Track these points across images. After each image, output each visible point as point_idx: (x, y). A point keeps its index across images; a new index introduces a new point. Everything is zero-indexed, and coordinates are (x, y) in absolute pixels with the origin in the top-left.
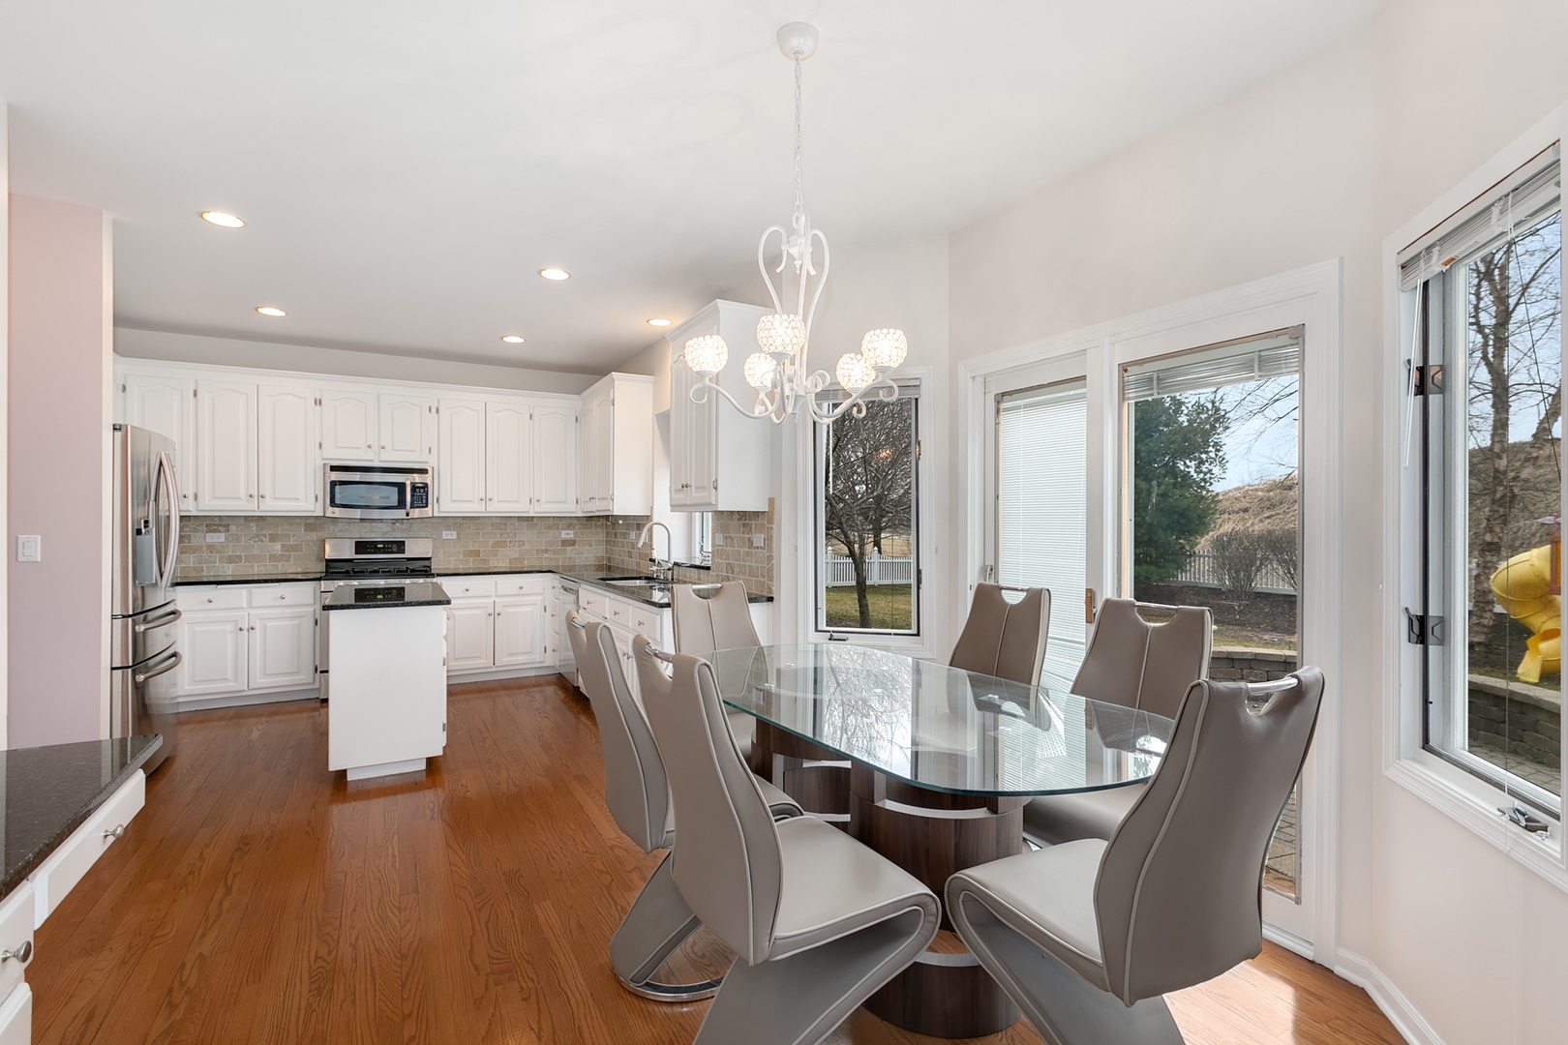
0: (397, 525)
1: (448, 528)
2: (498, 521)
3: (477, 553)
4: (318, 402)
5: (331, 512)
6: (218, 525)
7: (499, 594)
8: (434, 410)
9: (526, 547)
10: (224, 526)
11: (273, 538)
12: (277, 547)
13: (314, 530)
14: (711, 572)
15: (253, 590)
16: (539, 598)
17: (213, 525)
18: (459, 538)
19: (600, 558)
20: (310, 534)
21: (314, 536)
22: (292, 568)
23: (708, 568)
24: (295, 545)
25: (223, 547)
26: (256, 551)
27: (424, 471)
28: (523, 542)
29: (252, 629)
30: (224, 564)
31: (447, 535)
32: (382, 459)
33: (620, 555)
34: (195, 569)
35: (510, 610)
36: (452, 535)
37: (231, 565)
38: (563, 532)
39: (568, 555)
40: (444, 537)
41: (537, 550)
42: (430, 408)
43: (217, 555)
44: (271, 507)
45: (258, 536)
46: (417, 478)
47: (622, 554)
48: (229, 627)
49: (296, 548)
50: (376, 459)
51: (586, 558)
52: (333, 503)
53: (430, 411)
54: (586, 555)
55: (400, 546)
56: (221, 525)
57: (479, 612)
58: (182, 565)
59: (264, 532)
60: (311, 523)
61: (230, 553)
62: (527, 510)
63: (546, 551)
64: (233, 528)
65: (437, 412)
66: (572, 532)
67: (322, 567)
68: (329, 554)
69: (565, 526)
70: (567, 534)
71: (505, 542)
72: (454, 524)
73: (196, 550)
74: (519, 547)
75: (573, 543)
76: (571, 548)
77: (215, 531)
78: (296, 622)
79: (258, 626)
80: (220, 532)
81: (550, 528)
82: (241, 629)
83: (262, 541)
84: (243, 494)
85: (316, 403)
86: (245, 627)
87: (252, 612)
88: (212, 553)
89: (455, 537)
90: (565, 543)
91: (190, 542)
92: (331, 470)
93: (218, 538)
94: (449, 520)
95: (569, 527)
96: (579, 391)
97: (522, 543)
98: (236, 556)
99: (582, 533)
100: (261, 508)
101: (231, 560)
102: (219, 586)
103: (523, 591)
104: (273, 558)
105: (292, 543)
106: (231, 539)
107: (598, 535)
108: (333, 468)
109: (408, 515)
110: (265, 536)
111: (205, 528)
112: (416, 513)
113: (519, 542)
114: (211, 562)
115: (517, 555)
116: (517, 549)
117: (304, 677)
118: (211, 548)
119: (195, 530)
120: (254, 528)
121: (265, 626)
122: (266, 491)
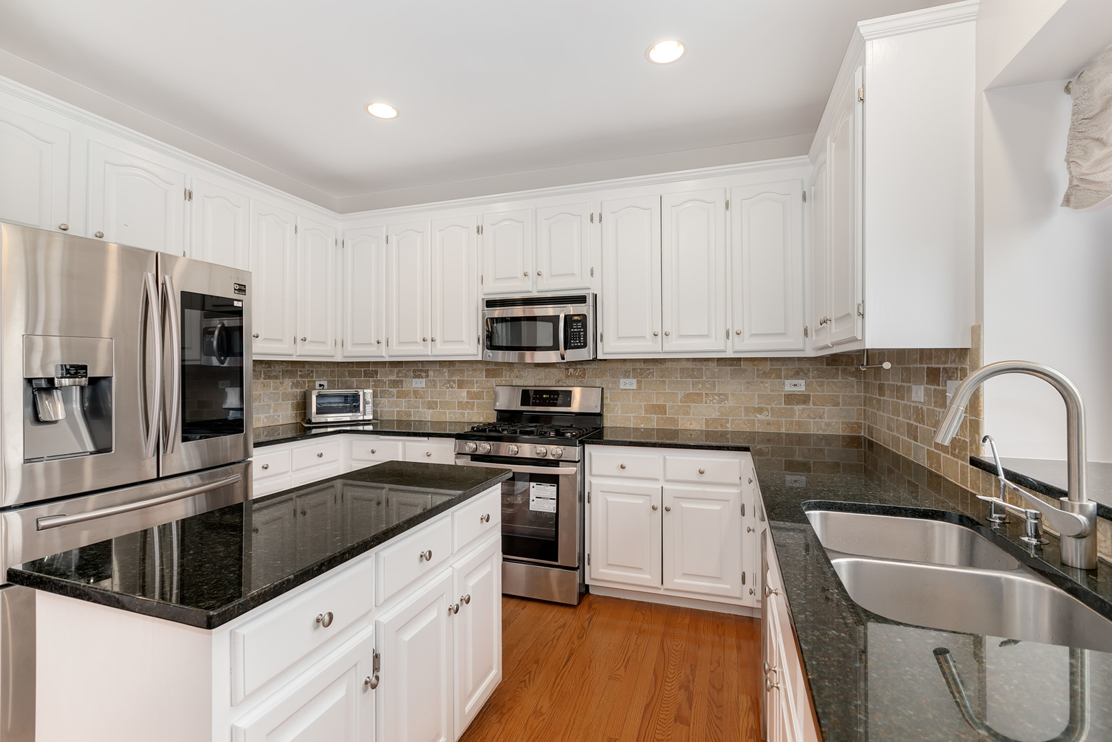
0: (571, 370)
1: (627, 375)
2: (690, 365)
3: (661, 409)
4: (479, 230)
5: (492, 355)
6: (421, 371)
7: (669, 477)
8: (596, 218)
9: (730, 403)
10: (425, 371)
11: (461, 385)
12: (464, 394)
16: (735, 491)
17: (418, 370)
18: (639, 388)
20: (490, 380)
21: (493, 382)
22: (476, 415)
24: (478, 392)
25: (424, 392)
26: (447, 398)
28: (726, 395)
30: (426, 409)
31: (625, 384)
32: (540, 288)
33: (889, 428)
34: (406, 413)
35: (685, 505)
36: (631, 384)
37: (430, 410)
38: (787, 382)
39: (796, 419)
40: (622, 386)
41: (746, 409)
42: (592, 216)
43: (420, 400)
44: (441, 351)
45: (449, 382)
47: (893, 425)
49: (478, 396)
50: (534, 290)
51: (828, 425)
52: (491, 344)
53: (592, 220)
54: (826, 420)
55: (566, 397)
56: (423, 371)
57: (640, 501)
58: (398, 409)
59: (454, 378)
61: (429, 399)
62: (722, 348)
63: (760, 410)
64: (431, 374)
65: (601, 220)
66: (802, 382)
68: (498, 405)
69: (791, 373)
70: (796, 386)
71: (700, 395)
72: (634, 369)
73: (407, 394)
74: (720, 401)
75: (804, 399)
76: (801, 407)
77: (419, 377)
80: (422, 378)
81: (766, 375)
83: (452, 388)
84: (418, 337)
85: (477, 232)
88: (416, 398)
89: (634, 386)
90: (791, 399)
91: (402, 388)
92: (487, 306)
93: (420, 383)
94: (628, 364)
95: (797, 374)
97: (723, 397)
98: (433, 402)
99: (821, 385)
100: (433, 352)
101: (431, 405)
103: (704, 478)
104: (461, 405)
105: (475, 389)
106: (430, 384)
107: (841, 387)
108: (490, 304)
109: (563, 358)
110: (454, 381)
111: (412, 374)
112: (573, 354)
113: (719, 395)
114: (416, 407)
115: (715, 415)
116: (717, 406)
118: (416, 393)
119: (406, 375)
120: (446, 374)
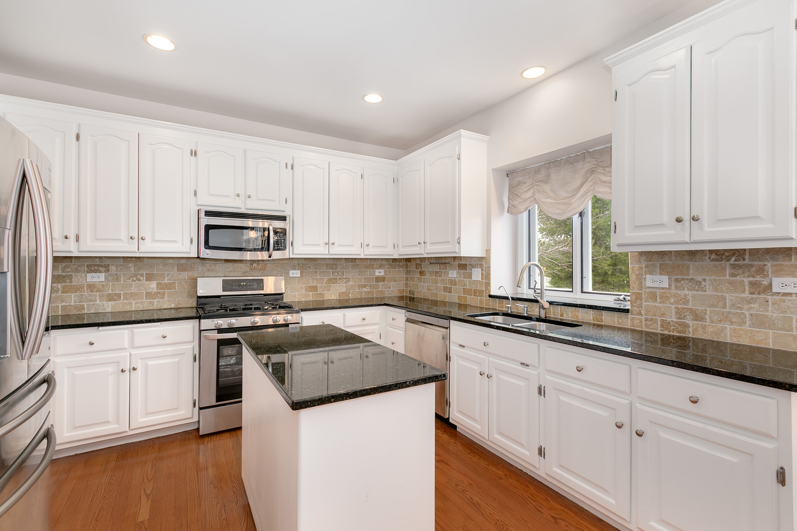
0: (255, 265)
1: (294, 268)
3: (315, 288)
4: (194, 153)
5: (206, 253)
6: (98, 266)
7: (347, 325)
8: (289, 167)
9: (351, 283)
10: (105, 266)
11: (149, 278)
12: (153, 286)
13: (185, 270)
14: (630, 316)
15: (134, 330)
16: (377, 327)
17: (94, 265)
18: (302, 276)
19: (402, 291)
20: (182, 273)
21: (185, 275)
22: (166, 303)
23: (627, 311)
24: (169, 284)
25: (103, 286)
26: (134, 290)
27: (283, 218)
28: (349, 279)
29: (134, 369)
30: (104, 302)
31: (294, 274)
32: (248, 207)
33: (429, 290)
34: (76, 307)
36: (297, 274)
37: (110, 303)
38: (377, 270)
39: (380, 289)
40: (291, 275)
41: (358, 286)
42: (286, 164)
43: (98, 294)
44: (150, 248)
45: (136, 276)
46: (278, 224)
47: (432, 288)
48: (110, 369)
49: (170, 286)
50: (243, 207)
51: (392, 291)
52: (207, 245)
53: (286, 167)
54: (392, 289)
55: (260, 284)
56: (101, 266)
59: (141, 272)
60: (183, 263)
61: (110, 292)
63: (365, 286)
64: (113, 268)
65: (292, 168)
66: (383, 270)
67: (193, 303)
68: (201, 292)
69: (378, 266)
70: (380, 273)
71: (336, 279)
72: (298, 264)
73: (77, 289)
74: (346, 282)
75: (383, 279)
76: (382, 283)
77: (96, 271)
78: (177, 360)
79: (139, 365)
80: (100, 272)
81: (367, 267)
82: (123, 371)
83: (139, 280)
84: (124, 236)
85: (192, 154)
86: (127, 368)
87: (133, 352)
88: (92, 291)
89: (299, 275)
90: (379, 279)
91: (70, 282)
92: (206, 215)
93: (98, 278)
94: (294, 261)
95: (381, 267)
96: (396, 158)
98: (115, 294)
99: (391, 272)
100: (141, 249)
101: (111, 298)
102: (101, 328)
103: (365, 322)
104: (149, 295)
105: (166, 281)
106: (110, 278)
107: (399, 274)
108: (209, 214)
109: (270, 257)
110: (142, 275)
111: (86, 268)
112: (277, 255)
113: (346, 279)
114: (91, 300)
115: (344, 290)
116: (344, 285)
117: (183, 412)
118: (91, 287)
119: (77, 271)
120: (132, 268)
121: (147, 365)
122: (146, 232)
